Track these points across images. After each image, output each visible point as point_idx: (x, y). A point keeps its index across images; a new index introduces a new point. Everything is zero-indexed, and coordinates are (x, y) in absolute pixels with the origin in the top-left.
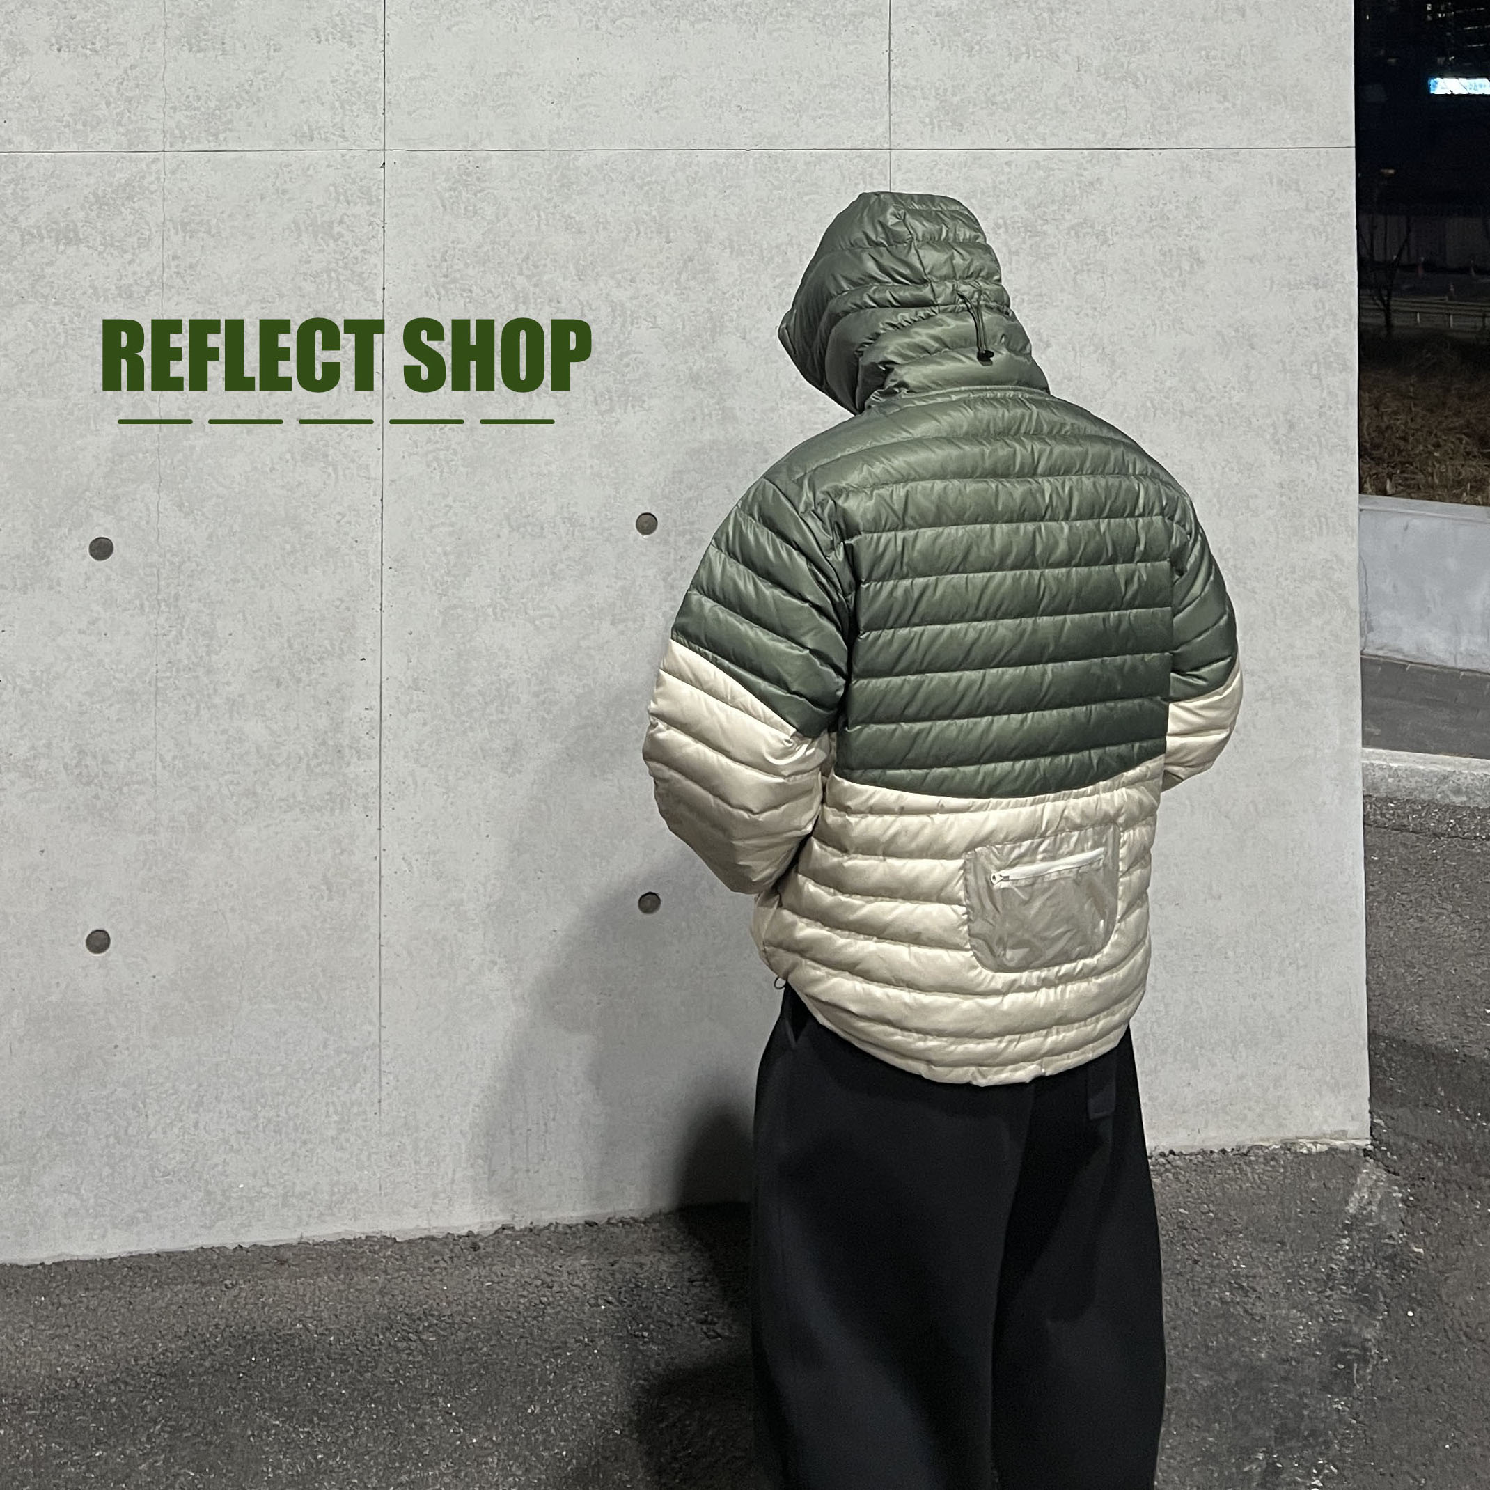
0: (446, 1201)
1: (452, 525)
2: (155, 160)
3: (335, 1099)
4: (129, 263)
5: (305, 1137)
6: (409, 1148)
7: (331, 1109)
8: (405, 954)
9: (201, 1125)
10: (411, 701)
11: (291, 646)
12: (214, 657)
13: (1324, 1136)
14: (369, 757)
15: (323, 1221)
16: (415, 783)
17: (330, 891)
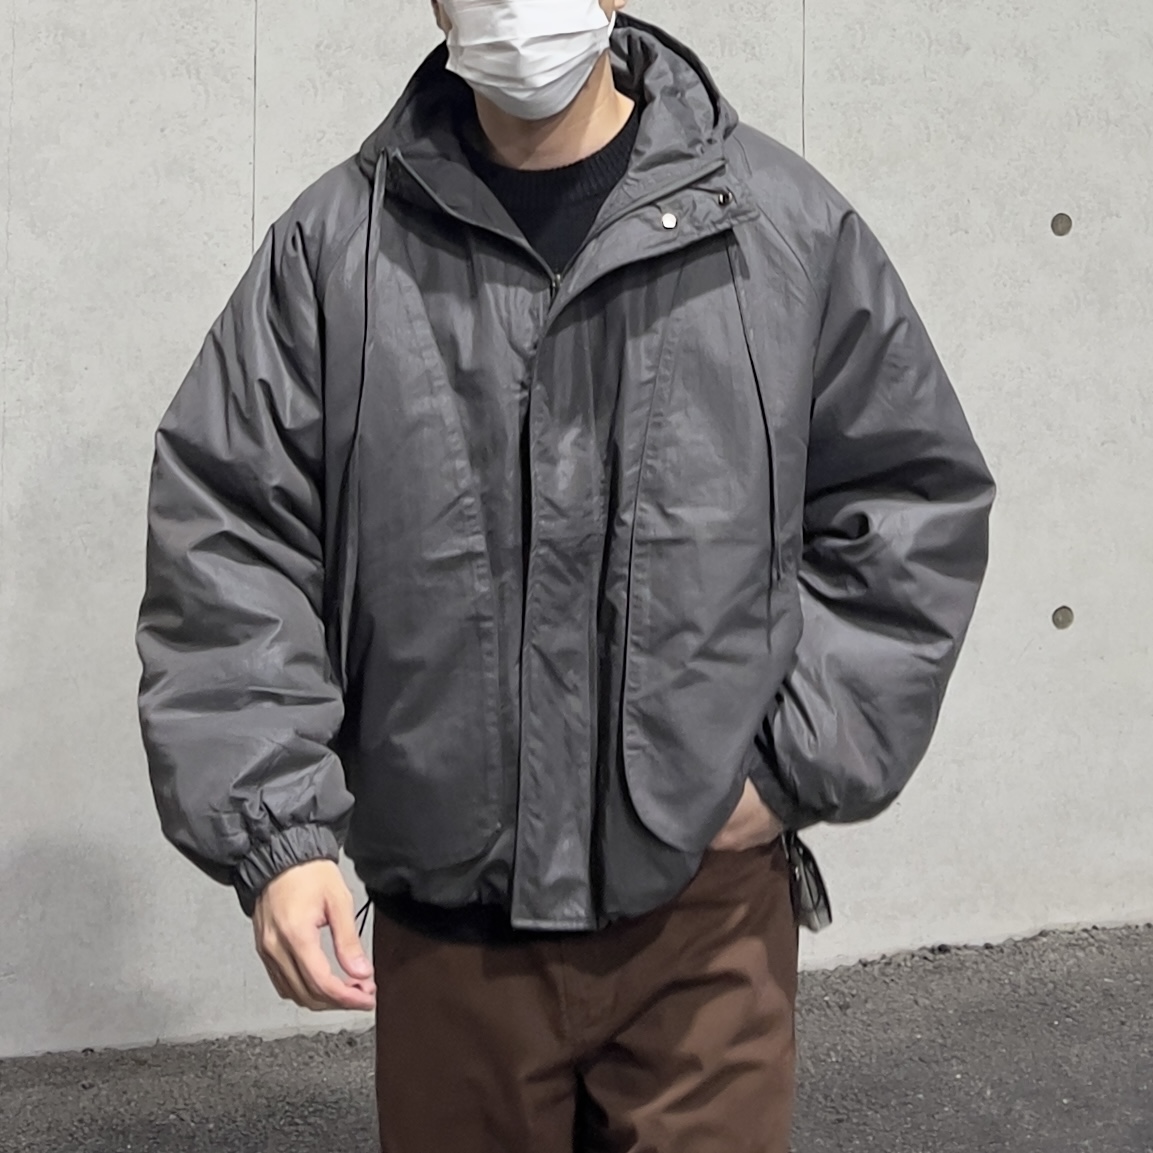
12: (69, 395)
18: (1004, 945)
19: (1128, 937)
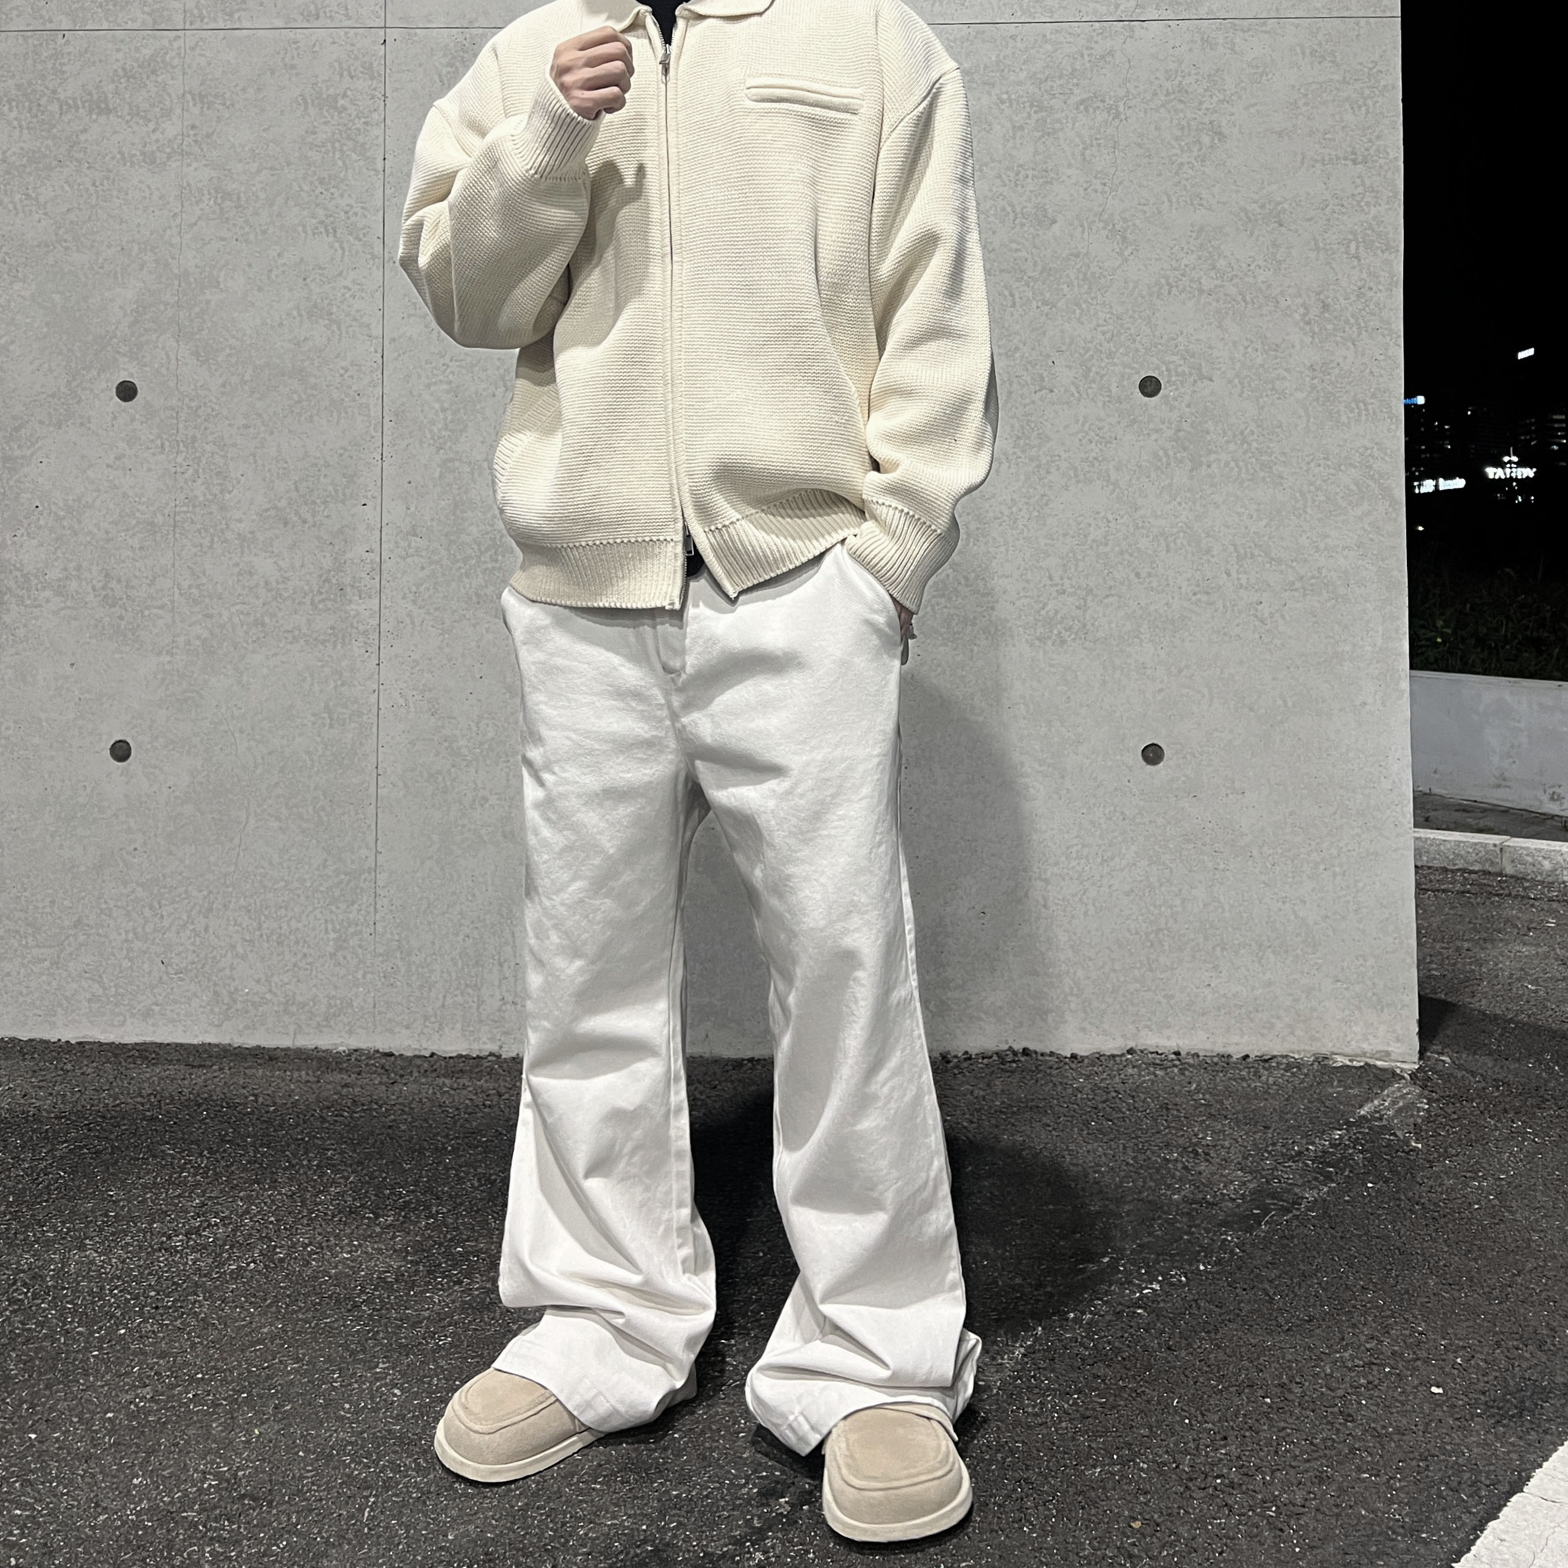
0: (436, 1026)
1: (450, 382)
2: (178, 38)
3: (334, 918)
4: (153, 131)
5: (305, 950)
6: (403, 970)
7: (330, 926)
8: (400, 784)
9: (211, 931)
10: (409, 546)
11: (297, 489)
12: (228, 497)
13: (1364, 1054)
14: (370, 597)
15: (321, 1032)
16: (413, 623)
17: (332, 719)
18: (1087, 1057)
19: (1216, 1064)
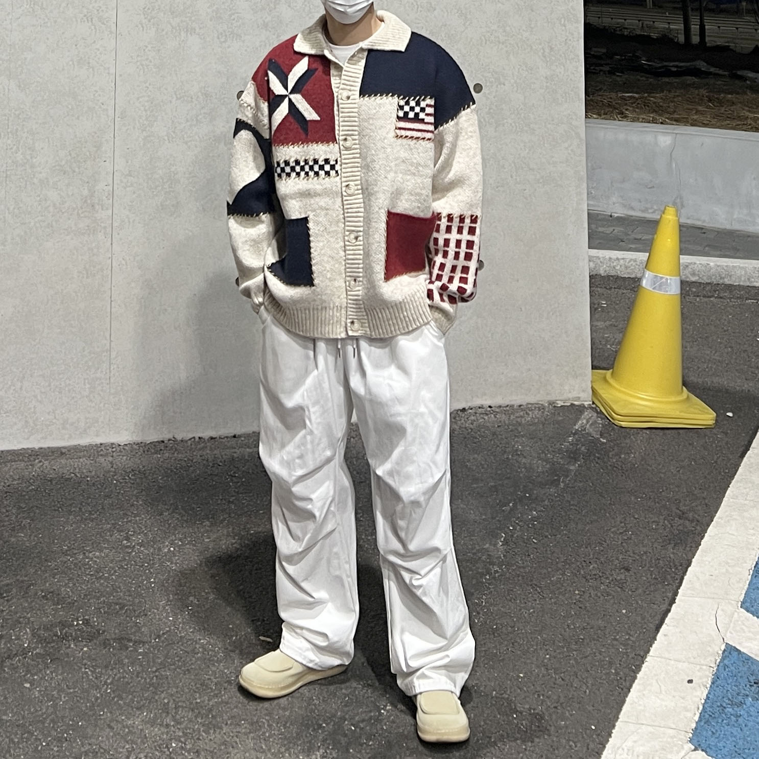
1: (149, 96)
3: (88, 377)
7: (86, 381)
8: (123, 305)
10: (128, 181)
11: (70, 155)
12: (34, 160)
13: (569, 399)
14: (107, 209)
17: (88, 274)
19: (509, 410)
